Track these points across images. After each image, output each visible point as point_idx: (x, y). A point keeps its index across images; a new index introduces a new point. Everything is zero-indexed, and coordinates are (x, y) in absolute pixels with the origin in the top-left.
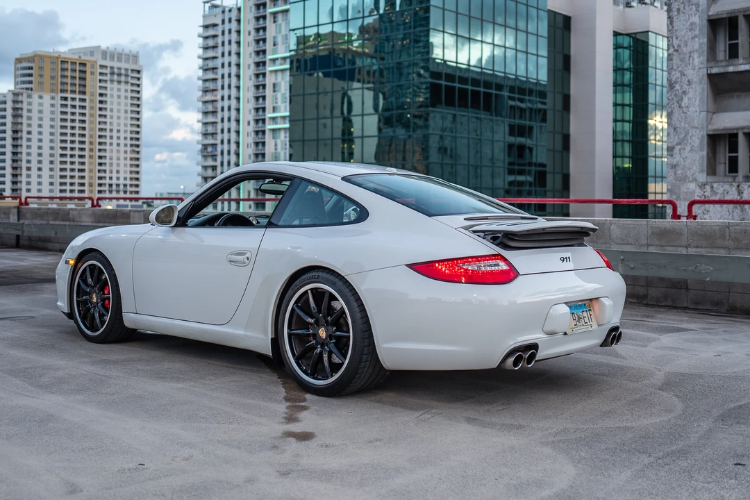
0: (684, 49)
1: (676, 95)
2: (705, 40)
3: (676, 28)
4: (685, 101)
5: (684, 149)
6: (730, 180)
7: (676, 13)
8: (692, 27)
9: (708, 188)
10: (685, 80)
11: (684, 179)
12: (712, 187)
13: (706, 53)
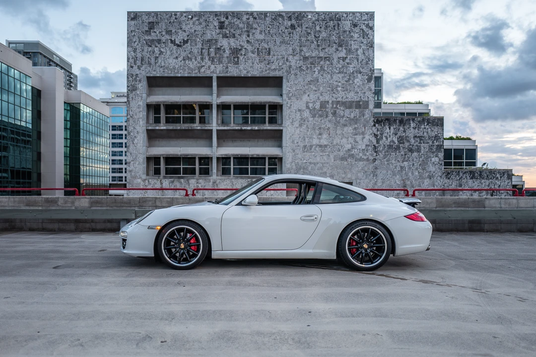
0: (135, 116)
1: (131, 138)
2: (145, 114)
3: (131, 106)
4: (136, 141)
5: (135, 163)
6: (157, 178)
7: (131, 99)
8: (139, 107)
9: (147, 181)
10: (136, 131)
11: (135, 177)
12: (149, 181)
13: (145, 120)
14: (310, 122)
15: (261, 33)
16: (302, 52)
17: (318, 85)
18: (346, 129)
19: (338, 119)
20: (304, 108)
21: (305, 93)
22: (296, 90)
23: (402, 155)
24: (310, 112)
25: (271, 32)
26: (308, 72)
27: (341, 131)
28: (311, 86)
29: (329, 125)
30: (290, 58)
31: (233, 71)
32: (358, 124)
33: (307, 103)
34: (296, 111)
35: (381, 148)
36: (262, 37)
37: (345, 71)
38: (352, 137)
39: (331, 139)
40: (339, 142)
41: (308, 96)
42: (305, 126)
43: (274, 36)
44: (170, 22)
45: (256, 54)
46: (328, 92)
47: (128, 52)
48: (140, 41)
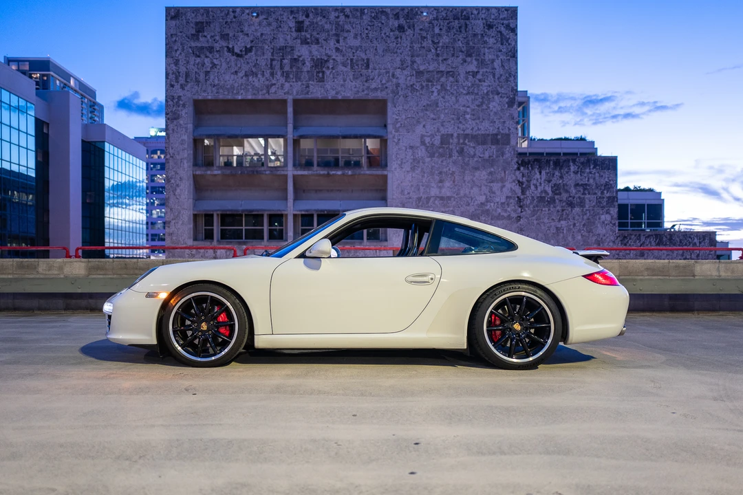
0: (177, 157)
1: (171, 186)
2: (192, 152)
3: (171, 142)
4: (178, 191)
5: (178, 223)
6: (209, 244)
7: (171, 132)
8: (182, 142)
9: (194, 249)
10: (178, 177)
11: (177, 243)
13: (192, 160)
14: (426, 164)
15: (355, 37)
16: (415, 64)
17: (437, 111)
18: (477, 173)
19: (467, 159)
20: (418, 144)
21: (418, 122)
22: (406, 119)
23: (558, 211)
24: (426, 150)
25: (370, 35)
26: (423, 92)
27: (472, 177)
28: (428, 113)
29: (454, 169)
30: (398, 72)
31: (317, 92)
32: (495, 167)
33: (422, 136)
34: (406, 149)
35: (528, 202)
36: (357, 43)
37: (476, 91)
38: (487, 186)
39: (456, 187)
40: (467, 192)
41: (424, 126)
42: (420, 169)
43: (375, 42)
44: (226, 22)
45: (349, 67)
46: (452, 122)
47: (167, 65)
48: (183, 50)
